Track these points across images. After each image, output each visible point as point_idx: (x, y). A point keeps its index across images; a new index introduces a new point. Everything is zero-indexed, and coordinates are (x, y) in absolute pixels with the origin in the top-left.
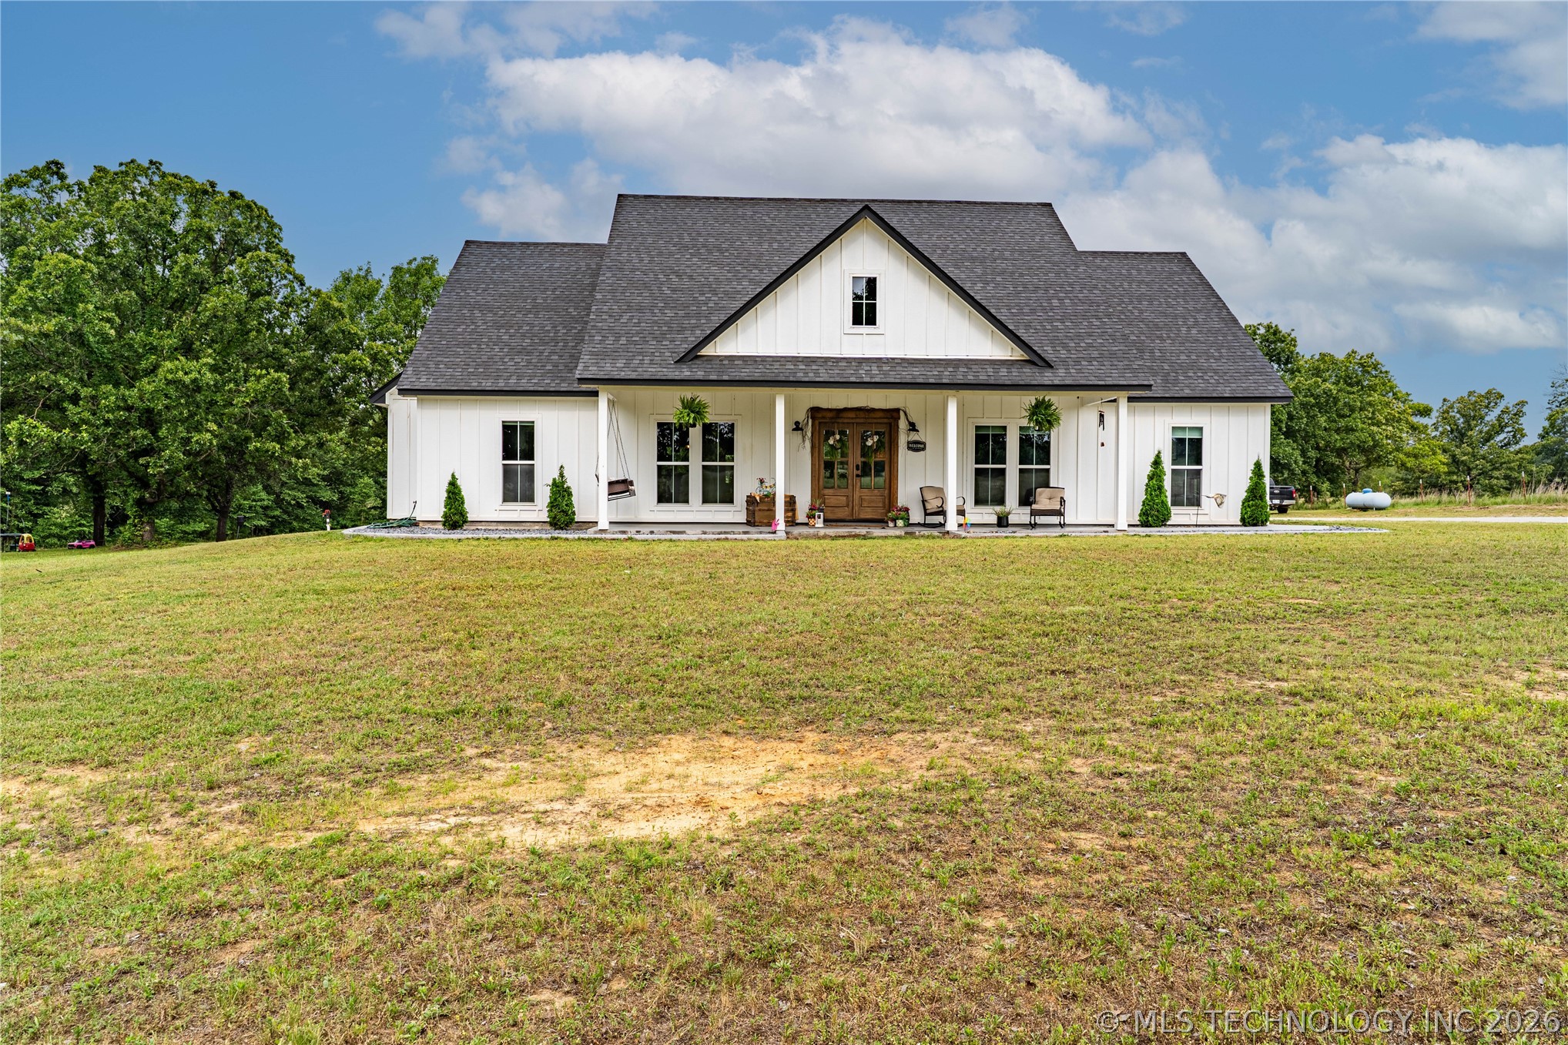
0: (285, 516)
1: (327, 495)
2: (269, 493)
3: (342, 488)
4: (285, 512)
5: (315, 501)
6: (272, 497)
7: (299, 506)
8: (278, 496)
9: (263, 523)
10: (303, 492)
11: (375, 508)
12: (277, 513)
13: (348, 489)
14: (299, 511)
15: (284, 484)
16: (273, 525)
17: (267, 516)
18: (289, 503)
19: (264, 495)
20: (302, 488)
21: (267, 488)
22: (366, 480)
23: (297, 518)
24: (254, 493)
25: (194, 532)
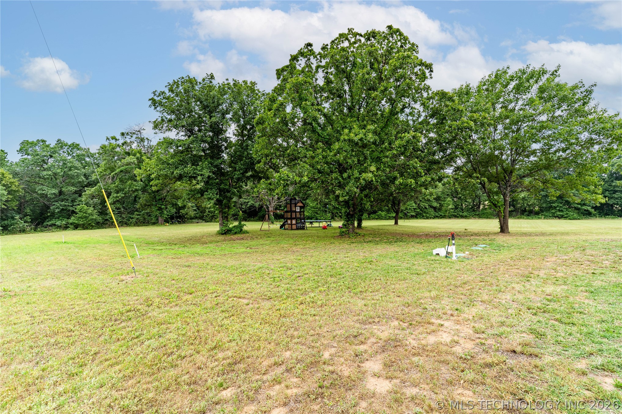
0: (421, 212)
1: (435, 204)
2: (416, 204)
3: (440, 202)
4: (421, 210)
5: (431, 207)
6: (417, 205)
7: (426, 208)
8: (419, 205)
9: (414, 214)
10: (427, 204)
11: (452, 209)
12: (418, 210)
13: (443, 202)
14: (426, 210)
15: (421, 201)
16: (417, 214)
17: (415, 211)
18: (422, 207)
19: (414, 205)
20: (427, 202)
21: (415, 203)
22: (449, 199)
23: (425, 212)
24: (411, 204)
25: (392, 216)
